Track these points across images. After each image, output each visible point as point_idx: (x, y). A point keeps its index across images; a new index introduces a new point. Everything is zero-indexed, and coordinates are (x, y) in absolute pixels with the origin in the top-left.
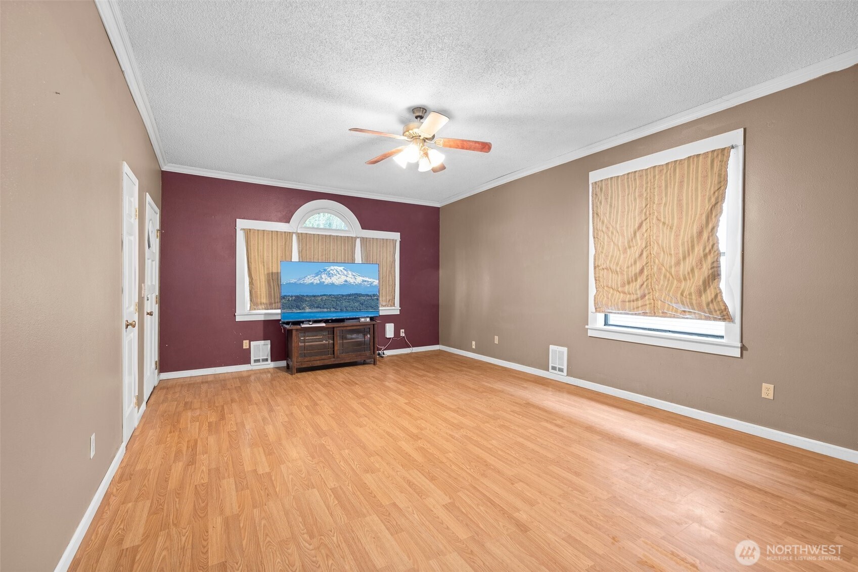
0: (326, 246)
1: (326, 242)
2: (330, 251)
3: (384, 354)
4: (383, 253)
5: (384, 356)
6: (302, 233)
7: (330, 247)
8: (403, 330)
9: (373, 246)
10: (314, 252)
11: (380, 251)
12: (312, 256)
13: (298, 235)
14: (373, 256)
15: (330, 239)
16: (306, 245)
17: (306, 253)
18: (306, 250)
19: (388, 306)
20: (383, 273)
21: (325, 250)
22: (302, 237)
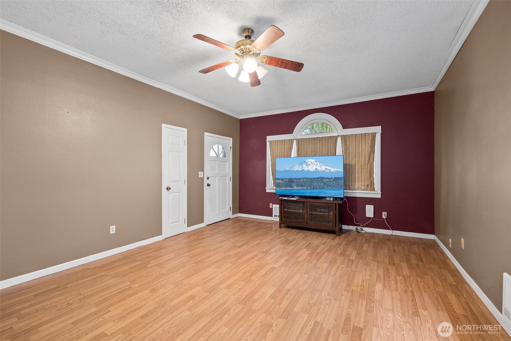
0: (314, 145)
1: (314, 142)
2: (317, 148)
3: (362, 230)
4: (362, 146)
5: (363, 231)
6: (299, 139)
7: (317, 146)
8: (386, 213)
9: (352, 141)
10: (306, 150)
11: (359, 144)
12: (305, 153)
13: (296, 139)
14: (352, 149)
15: (317, 140)
16: (302, 146)
17: (302, 151)
18: (302, 149)
19: (367, 190)
20: (361, 162)
21: (314, 148)
22: (299, 141)
